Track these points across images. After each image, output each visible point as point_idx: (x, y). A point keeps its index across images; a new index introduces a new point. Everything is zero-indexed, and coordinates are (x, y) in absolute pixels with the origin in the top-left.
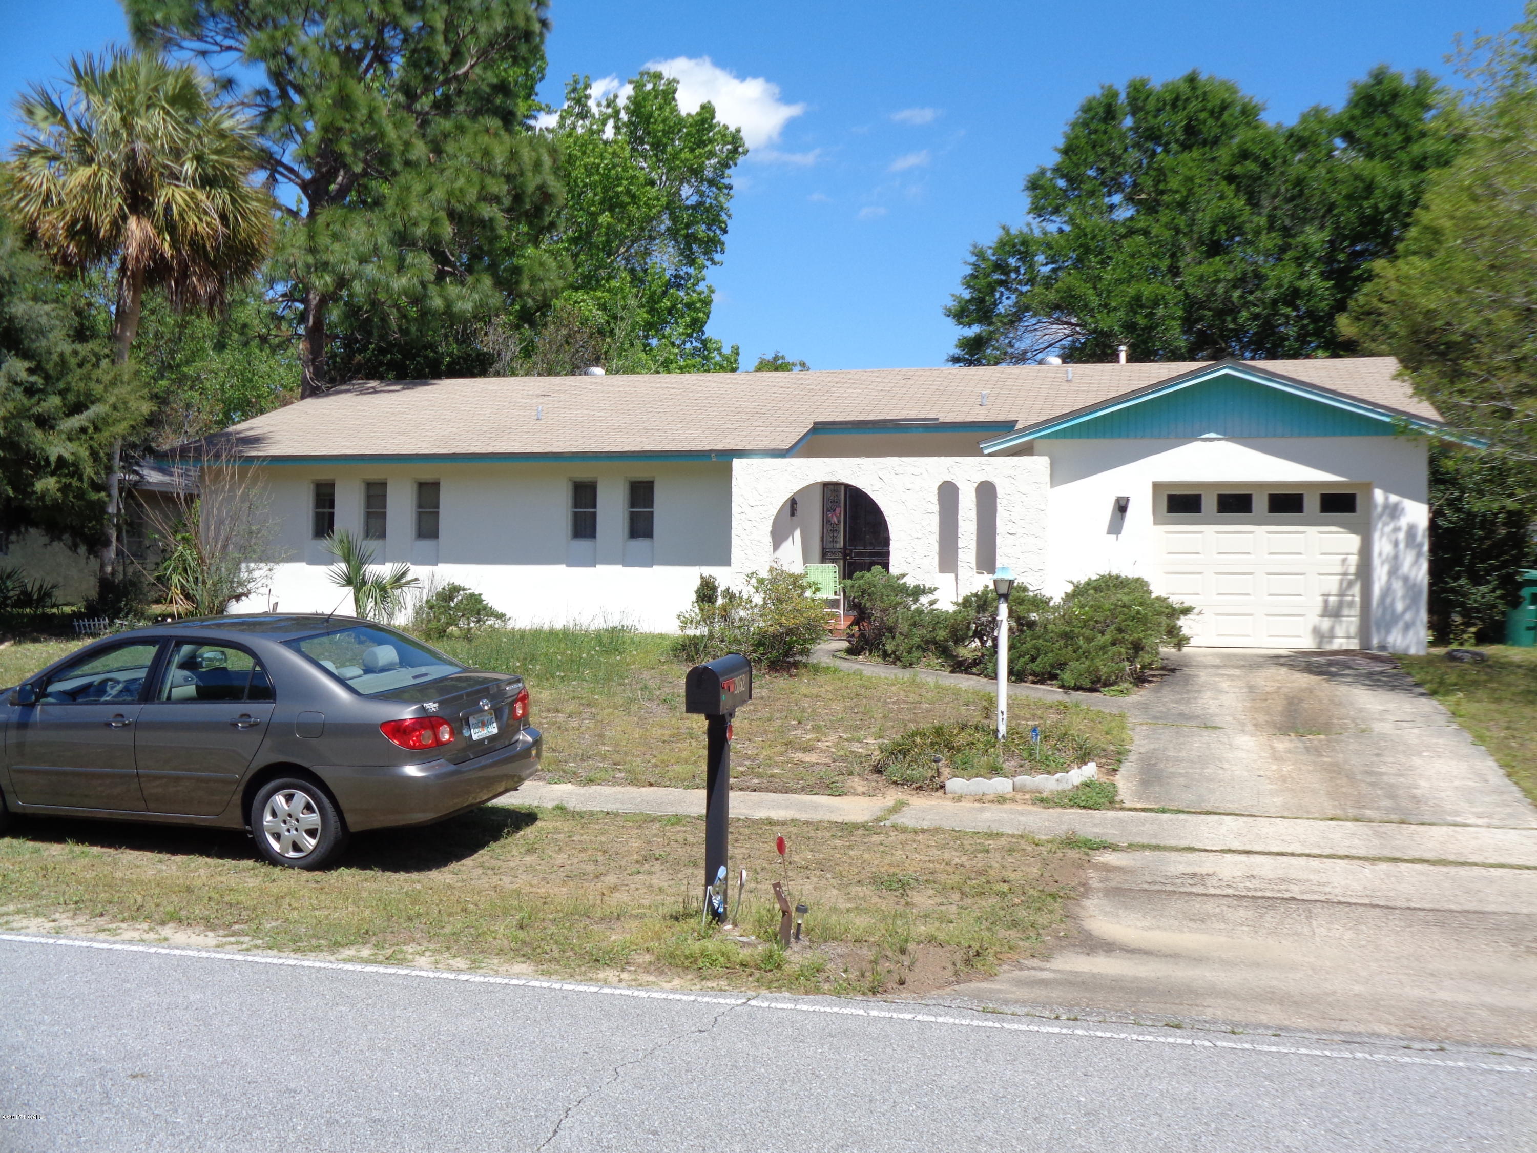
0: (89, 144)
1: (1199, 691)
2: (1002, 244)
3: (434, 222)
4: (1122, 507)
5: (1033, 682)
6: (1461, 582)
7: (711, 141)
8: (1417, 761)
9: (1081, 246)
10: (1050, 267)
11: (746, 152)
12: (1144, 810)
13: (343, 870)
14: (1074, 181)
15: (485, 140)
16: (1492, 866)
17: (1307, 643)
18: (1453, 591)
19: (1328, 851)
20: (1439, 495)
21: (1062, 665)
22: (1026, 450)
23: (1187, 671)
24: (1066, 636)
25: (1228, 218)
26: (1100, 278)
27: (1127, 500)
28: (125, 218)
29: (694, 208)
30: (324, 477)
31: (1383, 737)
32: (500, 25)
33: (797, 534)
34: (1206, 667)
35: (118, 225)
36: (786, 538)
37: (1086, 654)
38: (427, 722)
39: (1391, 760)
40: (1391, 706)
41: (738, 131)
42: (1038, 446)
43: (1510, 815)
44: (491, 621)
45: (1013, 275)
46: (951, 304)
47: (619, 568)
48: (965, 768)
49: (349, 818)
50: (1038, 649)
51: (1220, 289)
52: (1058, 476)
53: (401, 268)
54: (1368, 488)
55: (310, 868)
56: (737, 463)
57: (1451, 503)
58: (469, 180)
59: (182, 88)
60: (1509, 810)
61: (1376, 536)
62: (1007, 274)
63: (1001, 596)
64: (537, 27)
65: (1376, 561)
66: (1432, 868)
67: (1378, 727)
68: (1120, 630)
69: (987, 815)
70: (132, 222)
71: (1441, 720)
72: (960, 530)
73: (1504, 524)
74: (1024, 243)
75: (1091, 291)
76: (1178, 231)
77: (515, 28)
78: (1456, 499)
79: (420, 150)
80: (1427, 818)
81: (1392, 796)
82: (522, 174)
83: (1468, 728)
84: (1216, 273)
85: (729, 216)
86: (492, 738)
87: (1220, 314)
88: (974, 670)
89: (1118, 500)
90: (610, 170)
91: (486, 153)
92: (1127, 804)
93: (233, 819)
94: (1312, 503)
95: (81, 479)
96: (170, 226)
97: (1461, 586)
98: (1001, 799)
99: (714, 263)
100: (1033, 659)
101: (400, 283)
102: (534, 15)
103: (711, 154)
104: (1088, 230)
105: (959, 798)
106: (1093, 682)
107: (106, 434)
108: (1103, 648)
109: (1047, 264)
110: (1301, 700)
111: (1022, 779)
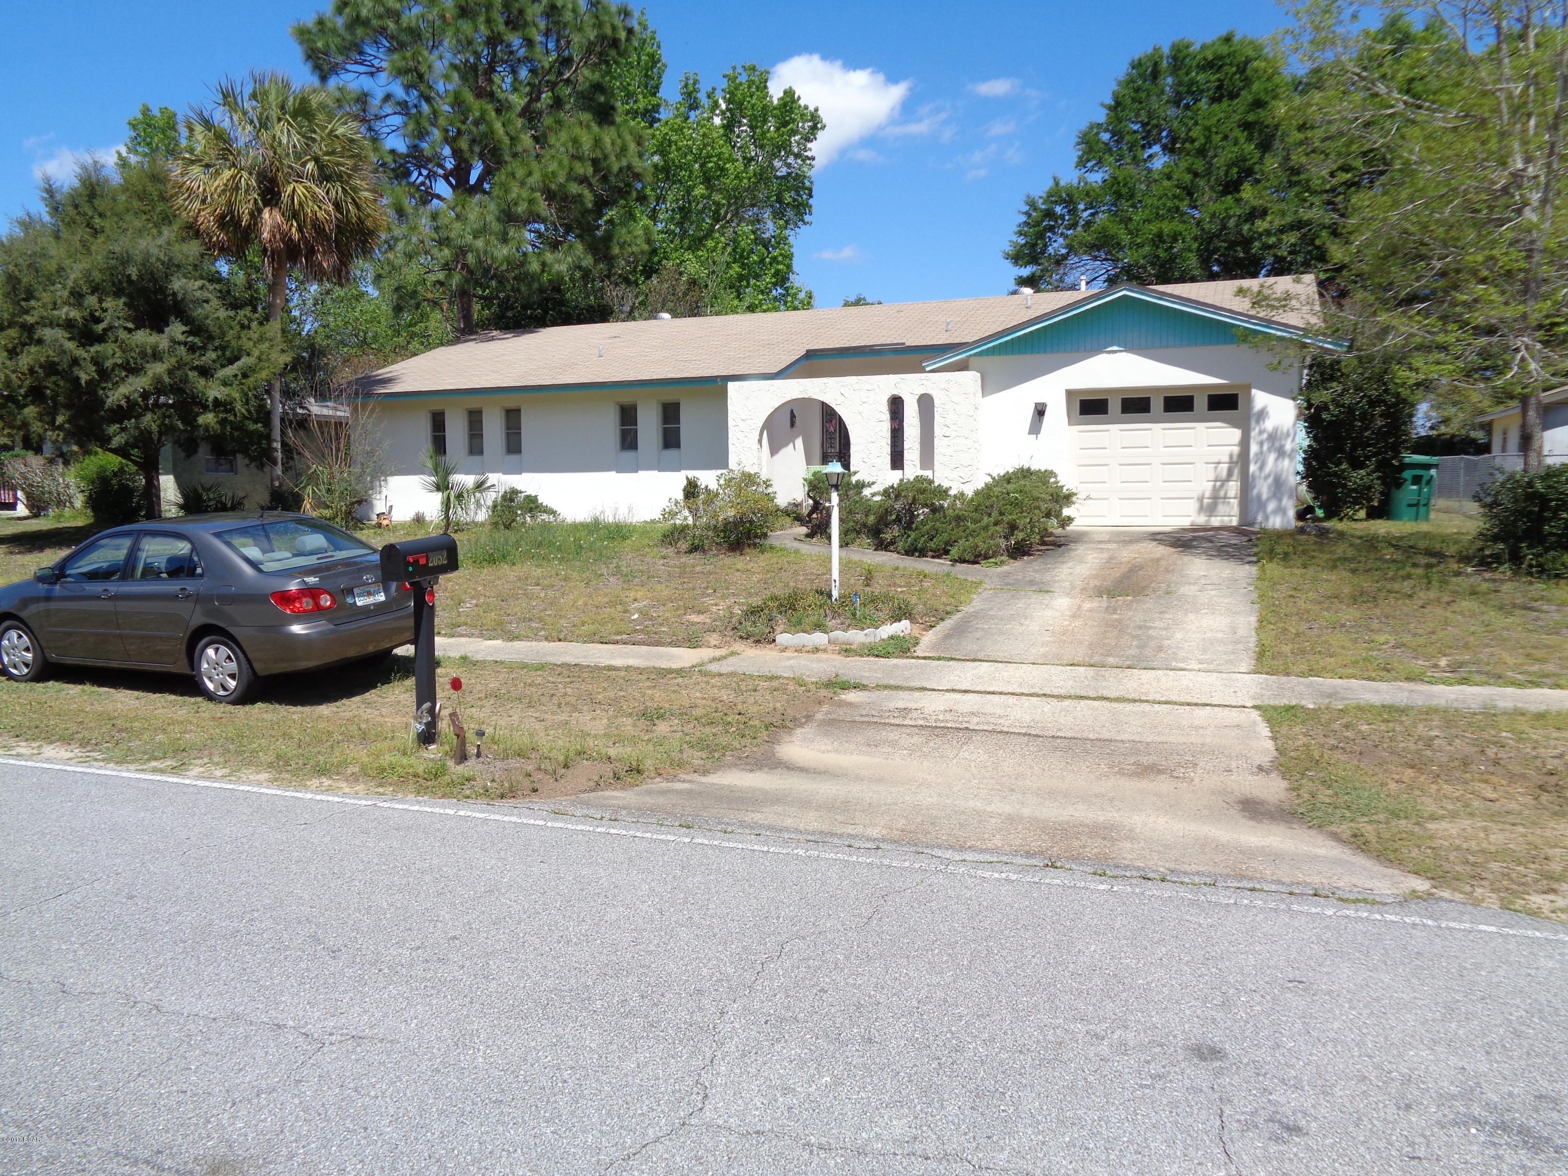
0: (232, 154)
1: (1065, 562)
2: (1050, 195)
3: (531, 202)
4: (1040, 411)
5: (933, 557)
6: (1343, 467)
7: (794, 120)
8: (1191, 617)
9: (1115, 191)
10: (1089, 212)
11: (823, 127)
13: (259, 705)
14: (1119, 136)
15: (577, 130)
18: (1335, 474)
19: (1033, 691)
21: (952, 543)
22: (962, 366)
23: (1072, 546)
24: (958, 519)
25: (1240, 162)
26: (1130, 219)
27: (1045, 405)
28: (260, 211)
29: (783, 177)
30: (437, 408)
31: (1181, 597)
32: (592, 35)
33: (799, 442)
35: (256, 214)
37: (972, 533)
38: (312, 593)
39: (1170, 616)
41: (816, 110)
42: (973, 362)
43: (1227, 661)
44: (545, 517)
45: (1060, 222)
47: (654, 473)
48: (797, 626)
49: (256, 666)
50: (937, 530)
51: (1232, 223)
52: (988, 388)
53: (504, 239)
54: (1248, 388)
56: (731, 386)
58: (560, 163)
59: (301, 103)
60: (1231, 657)
61: (1256, 428)
62: (1055, 220)
63: (832, 486)
64: (623, 35)
65: (1253, 451)
66: (1108, 704)
67: (1185, 589)
68: (1001, 514)
70: (266, 214)
71: (1245, 583)
72: (906, 435)
74: (1069, 193)
75: (1123, 231)
76: (1196, 175)
77: (605, 36)
79: (526, 140)
80: (1153, 664)
81: (1143, 646)
82: (606, 157)
83: (1260, 589)
84: (1226, 210)
85: (813, 183)
87: (1232, 245)
88: (892, 548)
89: (1038, 405)
91: (575, 141)
92: (916, 654)
93: (181, 667)
94: (1201, 403)
95: (235, 415)
96: (294, 214)
97: (1344, 471)
98: (816, 650)
99: (805, 223)
100: (932, 539)
101: (503, 252)
102: (620, 25)
103: (794, 132)
104: (1120, 179)
105: (784, 649)
106: (976, 556)
107: (252, 379)
108: (986, 528)
109: (1086, 209)
110: (1142, 569)
111: (838, 634)
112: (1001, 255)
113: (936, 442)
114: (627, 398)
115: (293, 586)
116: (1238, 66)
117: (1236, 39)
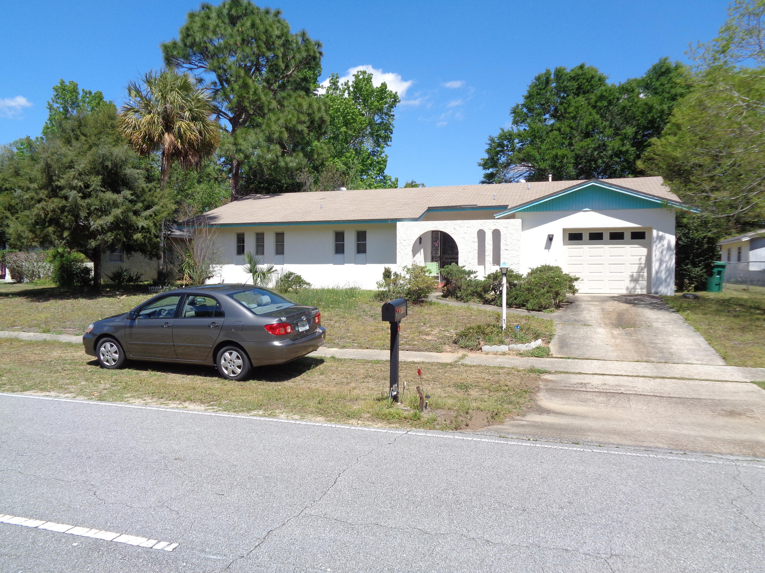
0: (150, 106)
1: (582, 311)
2: (501, 136)
3: (281, 132)
4: (550, 238)
5: (516, 308)
6: (688, 266)
7: (385, 98)
8: (671, 338)
9: (533, 135)
10: (520, 144)
11: (399, 102)
12: (561, 358)
13: (251, 381)
14: (530, 110)
15: (300, 100)
16: (703, 380)
17: (625, 292)
18: (685, 270)
19: (635, 374)
20: (679, 232)
21: (527, 301)
22: (512, 217)
23: (577, 303)
24: (529, 290)
25: (593, 123)
26: (541, 148)
27: (553, 235)
28: (163, 134)
29: (379, 124)
30: (240, 231)
31: (657, 328)
32: (304, 54)
34: (585, 301)
35: (161, 136)
36: (418, 252)
37: (537, 297)
38: (282, 325)
39: (661, 338)
40: (660, 316)
41: (396, 93)
42: (517, 215)
43: (710, 360)
44: (305, 286)
45: (505, 148)
46: (481, 161)
47: (353, 265)
48: (489, 341)
49: (253, 361)
51: (589, 151)
52: (525, 227)
53: (269, 150)
54: (650, 230)
55: (239, 380)
56: (399, 224)
57: (684, 235)
58: (293, 115)
59: (184, 83)
60: (710, 358)
61: (654, 248)
62: (503, 147)
63: (503, 274)
64: (318, 55)
65: (654, 259)
66: (678, 381)
67: (655, 325)
68: (550, 287)
69: (498, 360)
70: (166, 135)
71: (681, 322)
72: (486, 249)
73: (707, 243)
74: (510, 135)
75: (537, 153)
76: (572, 128)
77: (310, 55)
78: (686, 233)
79: (274, 104)
80: (676, 361)
81: (662, 353)
82: (314, 113)
83: (692, 325)
84: (588, 145)
85: (393, 127)
86: (307, 331)
87: (589, 161)
89: (549, 236)
91: (300, 105)
92: (554, 356)
93: (209, 362)
94: (627, 236)
96: (180, 136)
97: (688, 268)
98: (504, 354)
99: (388, 146)
100: (516, 299)
101: (268, 156)
102: (317, 50)
103: (386, 103)
104: (536, 129)
105: (487, 353)
106: (539, 308)
107: (159, 217)
108: (543, 294)
109: (519, 143)
110: (623, 314)
111: (512, 346)
113: (502, 252)
114: (339, 228)
115: (274, 322)
116: (587, 80)
117: (586, 67)
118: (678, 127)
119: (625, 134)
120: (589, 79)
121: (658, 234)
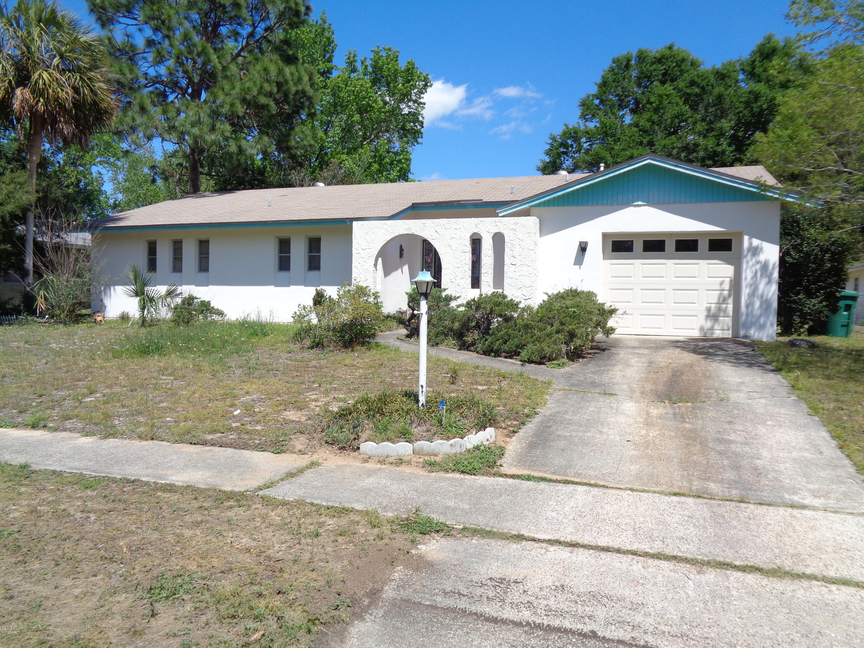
1: (614, 365)
2: (565, 133)
3: (232, 105)
4: (583, 248)
5: (506, 357)
6: (800, 296)
7: (413, 80)
8: (762, 430)
9: (603, 132)
10: (588, 143)
11: (431, 85)
12: (513, 477)
15: (268, 64)
17: (696, 334)
18: (795, 302)
20: (787, 242)
21: (522, 346)
22: (526, 214)
23: (613, 350)
24: (526, 327)
25: (679, 116)
26: (613, 149)
27: (586, 243)
29: (406, 114)
30: (151, 238)
31: (736, 405)
32: (282, 7)
33: (406, 268)
34: (627, 347)
37: (538, 339)
39: (740, 428)
40: (747, 379)
41: (428, 75)
42: (533, 212)
44: (215, 317)
45: (570, 149)
46: (540, 164)
47: (302, 288)
48: (382, 432)
50: (509, 336)
52: (544, 229)
53: (213, 129)
54: (740, 236)
56: (355, 224)
57: (794, 247)
58: (255, 82)
61: (744, 266)
62: (567, 148)
63: (422, 294)
64: (303, 9)
65: (744, 284)
67: (734, 397)
68: (562, 324)
71: (783, 391)
72: (483, 263)
73: (829, 260)
74: (575, 132)
75: (608, 155)
76: (653, 123)
77: (290, 8)
78: (798, 245)
80: (766, 495)
81: (737, 468)
82: (286, 83)
83: (805, 400)
84: (672, 143)
85: (423, 118)
88: (472, 348)
89: (581, 243)
90: (359, 93)
91: (266, 70)
92: (504, 470)
94: (703, 245)
97: (799, 299)
99: (418, 143)
100: (505, 343)
101: (211, 137)
103: (414, 87)
104: (608, 124)
105: (368, 459)
106: (542, 358)
108: (549, 335)
109: (586, 142)
110: (682, 373)
111: (423, 444)
112: (535, 168)
113: (506, 268)
114: (283, 233)
116: (677, 62)
117: (675, 48)
118: (791, 118)
119: (721, 128)
120: (679, 63)
121: (751, 244)
